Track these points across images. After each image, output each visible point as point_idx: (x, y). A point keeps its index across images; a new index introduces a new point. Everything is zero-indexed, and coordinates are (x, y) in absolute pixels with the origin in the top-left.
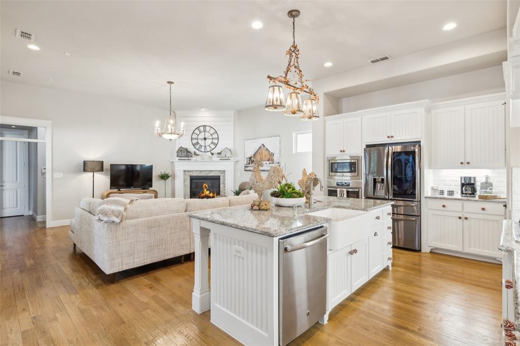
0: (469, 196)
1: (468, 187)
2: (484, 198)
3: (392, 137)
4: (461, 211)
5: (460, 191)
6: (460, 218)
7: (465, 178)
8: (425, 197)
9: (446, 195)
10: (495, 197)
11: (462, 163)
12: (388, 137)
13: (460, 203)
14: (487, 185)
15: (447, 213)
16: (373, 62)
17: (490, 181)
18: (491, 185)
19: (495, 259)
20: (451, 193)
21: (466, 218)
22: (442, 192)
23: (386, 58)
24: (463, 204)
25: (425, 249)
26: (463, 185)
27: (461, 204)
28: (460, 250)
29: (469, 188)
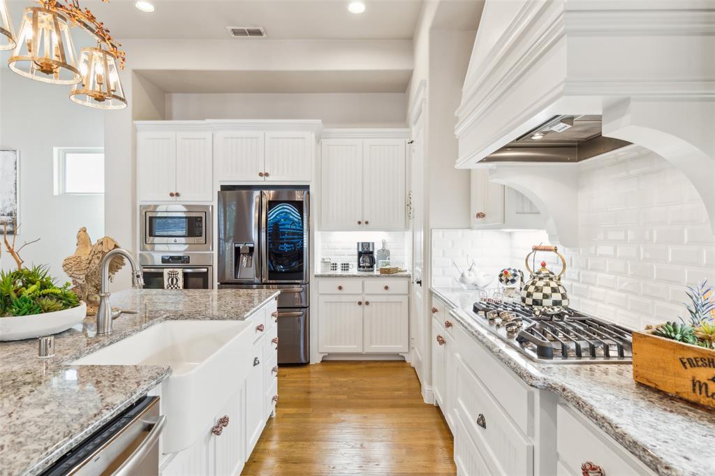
0: (367, 269)
1: (366, 255)
2: (387, 272)
3: (267, 175)
4: (361, 292)
5: (356, 264)
6: (360, 303)
7: (362, 243)
8: (316, 276)
9: (339, 272)
10: (396, 270)
11: (359, 223)
12: (261, 175)
13: (359, 281)
14: (385, 253)
15: (344, 298)
16: (236, 32)
17: (387, 248)
18: (388, 253)
19: (397, 355)
20: (346, 267)
21: (367, 303)
22: (334, 266)
23: (258, 33)
24: (363, 283)
25: (315, 358)
26: (360, 254)
27: (361, 282)
28: (359, 350)
29: (368, 259)
